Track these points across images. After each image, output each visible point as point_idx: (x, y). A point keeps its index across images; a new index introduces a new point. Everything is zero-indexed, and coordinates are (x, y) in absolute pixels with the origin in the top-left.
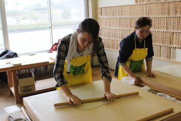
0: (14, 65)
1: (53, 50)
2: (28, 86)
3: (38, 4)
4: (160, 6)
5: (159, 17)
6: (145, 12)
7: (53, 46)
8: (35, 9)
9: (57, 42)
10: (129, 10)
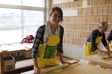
0: (3, 51)
1: (24, 42)
2: (10, 66)
3: (4, 14)
4: (93, 18)
5: (93, 24)
6: (84, 21)
7: (24, 40)
8: (3, 17)
9: (26, 37)
10: (73, 19)
